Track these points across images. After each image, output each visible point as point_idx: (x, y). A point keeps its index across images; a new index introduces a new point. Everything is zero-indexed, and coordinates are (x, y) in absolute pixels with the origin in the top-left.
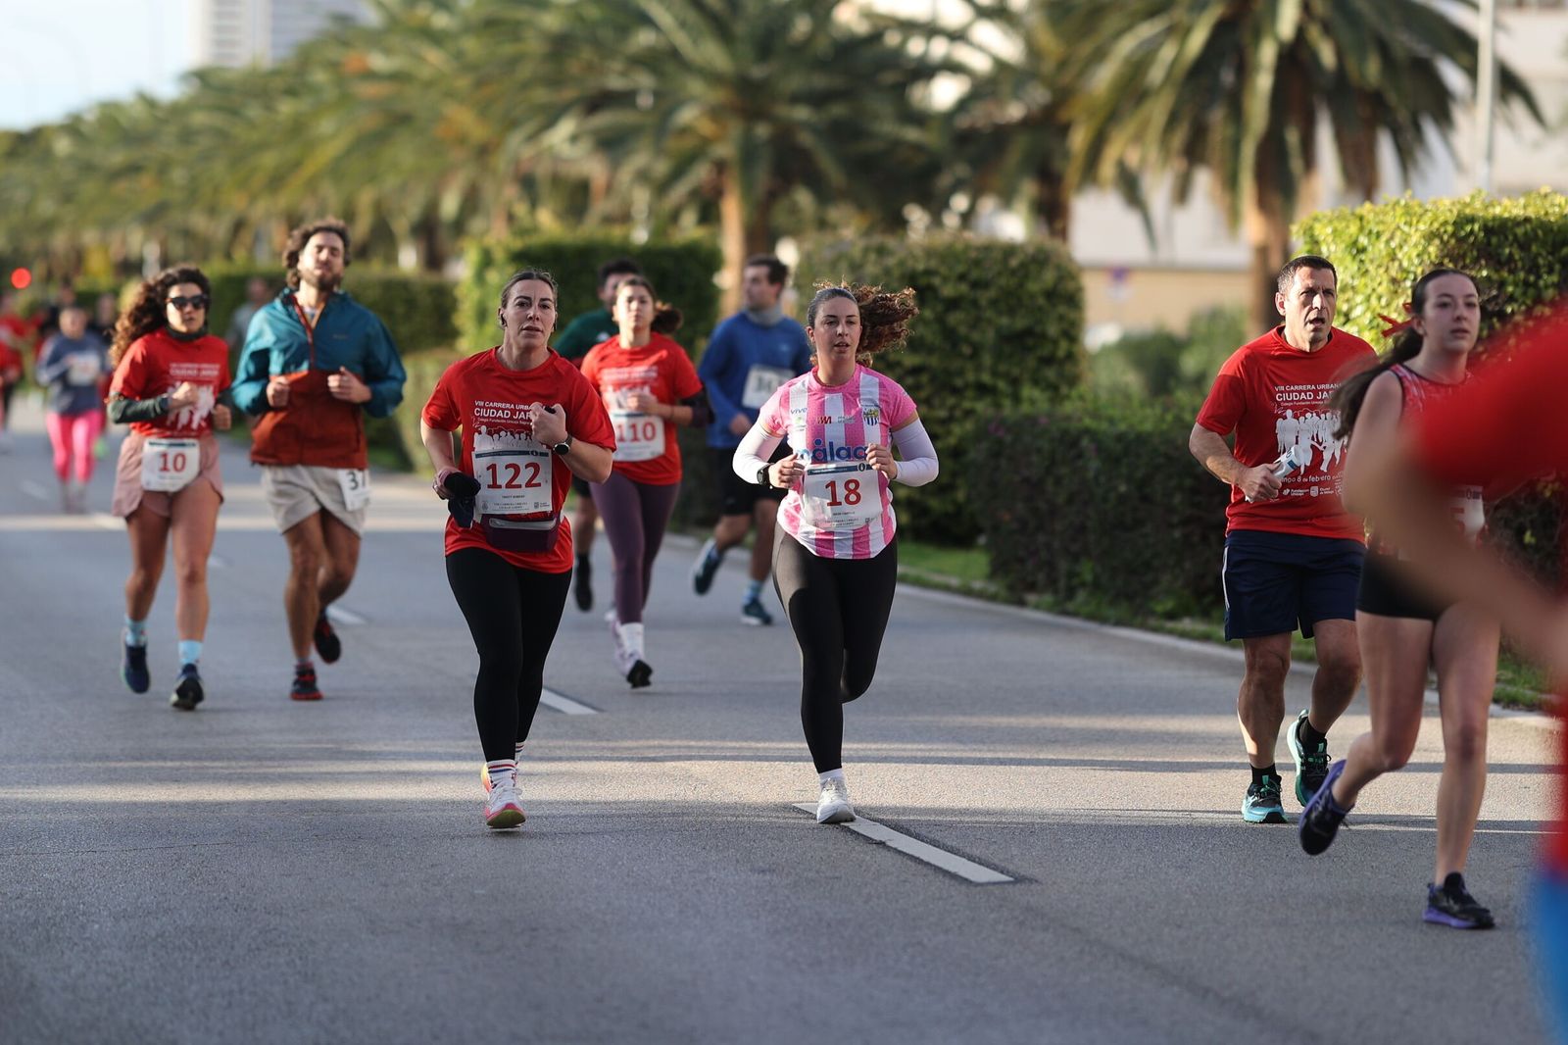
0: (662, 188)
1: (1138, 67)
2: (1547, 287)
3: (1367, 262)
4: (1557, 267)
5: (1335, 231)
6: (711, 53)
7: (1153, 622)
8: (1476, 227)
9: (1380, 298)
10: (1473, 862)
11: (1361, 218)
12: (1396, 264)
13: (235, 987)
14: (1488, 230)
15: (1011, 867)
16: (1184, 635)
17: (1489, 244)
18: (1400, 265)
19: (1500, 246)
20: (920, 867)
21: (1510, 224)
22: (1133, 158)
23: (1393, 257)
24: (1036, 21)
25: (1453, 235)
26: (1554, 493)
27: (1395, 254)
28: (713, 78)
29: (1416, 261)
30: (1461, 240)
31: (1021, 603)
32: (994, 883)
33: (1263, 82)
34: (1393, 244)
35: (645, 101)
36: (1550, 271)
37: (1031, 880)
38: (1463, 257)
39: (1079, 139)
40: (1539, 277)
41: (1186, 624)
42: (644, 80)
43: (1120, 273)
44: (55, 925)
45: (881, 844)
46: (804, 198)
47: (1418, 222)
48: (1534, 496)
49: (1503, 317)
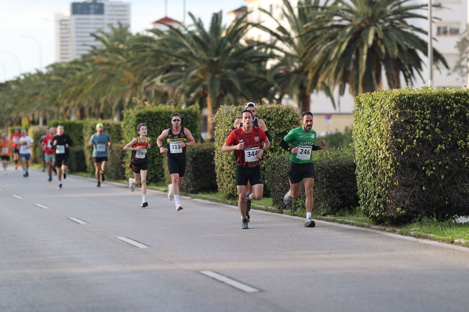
0: (188, 94)
1: (327, 54)
2: (427, 114)
3: (374, 109)
4: (430, 108)
5: (365, 99)
6: (201, 54)
7: (318, 217)
8: (406, 97)
9: (378, 119)
11: (373, 96)
12: (383, 108)
14: (409, 98)
15: (259, 287)
16: (327, 220)
17: (410, 102)
18: (384, 109)
19: (413, 102)
20: (232, 288)
21: (415, 96)
22: (326, 82)
24: (296, 41)
25: (399, 99)
26: (431, 174)
27: (383, 106)
29: (388, 108)
30: (401, 101)
31: (282, 213)
32: (253, 292)
33: (365, 57)
34: (381, 103)
35: (183, 69)
36: (428, 110)
37: (264, 291)
39: (310, 76)
40: (424, 111)
41: (328, 217)
42: (183, 63)
43: (328, 116)
45: (223, 282)
46: (229, 96)
47: (389, 96)
48: (425, 175)
49: (414, 123)
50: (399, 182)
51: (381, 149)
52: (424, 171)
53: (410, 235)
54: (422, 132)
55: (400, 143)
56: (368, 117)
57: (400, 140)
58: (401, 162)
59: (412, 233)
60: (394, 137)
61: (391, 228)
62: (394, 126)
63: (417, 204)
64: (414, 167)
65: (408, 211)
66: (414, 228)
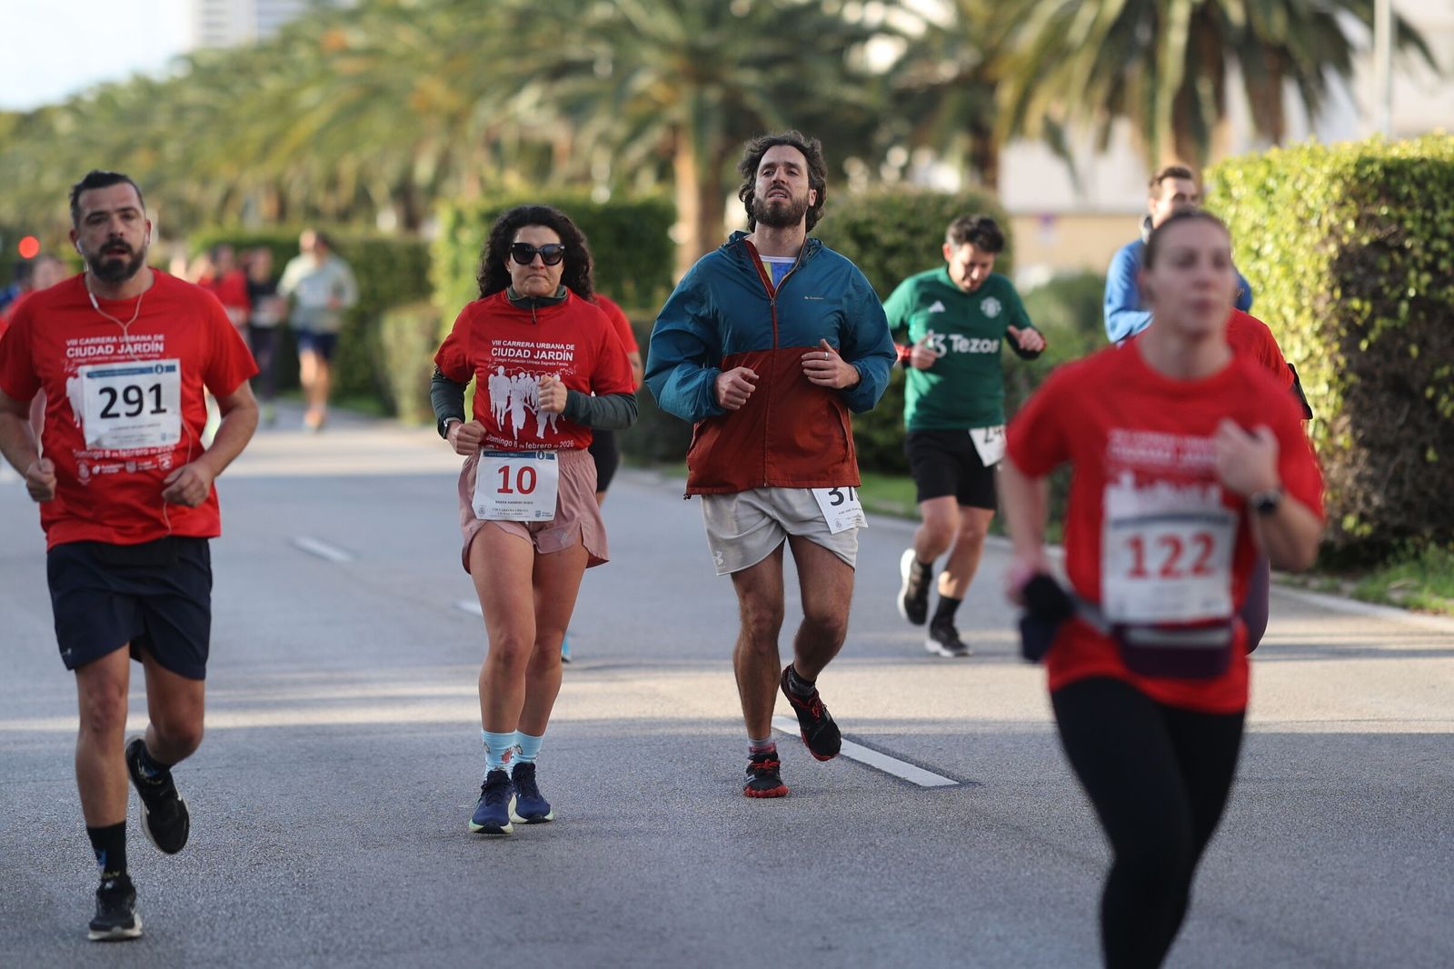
0: (619, 149)
1: (1060, 26)
2: (1443, 222)
3: (1275, 203)
5: (1245, 174)
6: (664, 23)
8: (1376, 168)
9: (1287, 236)
10: (1384, 757)
11: (1269, 163)
12: (1303, 204)
13: (238, 899)
14: (1387, 170)
15: (956, 772)
17: (1388, 183)
18: (1306, 205)
19: (1399, 184)
20: (871, 773)
21: (1407, 165)
22: (1058, 111)
23: (1299, 197)
25: (1356, 176)
27: (1301, 195)
28: (665, 46)
29: (1321, 200)
30: (1362, 181)
32: (941, 787)
33: (1177, 38)
34: (1300, 185)
35: (604, 69)
36: (1446, 207)
37: (974, 783)
38: (1364, 196)
39: (1007, 95)
40: (1435, 212)
42: (602, 51)
43: (1048, 219)
44: (70, 846)
47: (1322, 164)
48: (1435, 415)
49: (1403, 251)
50: (1354, 434)
51: (1296, 331)
52: (1433, 402)
53: (1391, 604)
54: (1426, 278)
55: (1358, 313)
56: (1254, 228)
57: (1356, 304)
58: (1361, 373)
59: (1397, 596)
60: (1338, 293)
61: (1326, 581)
62: (1340, 259)
63: (1408, 506)
64: (1401, 388)
65: (1382, 528)
66: (1399, 579)
